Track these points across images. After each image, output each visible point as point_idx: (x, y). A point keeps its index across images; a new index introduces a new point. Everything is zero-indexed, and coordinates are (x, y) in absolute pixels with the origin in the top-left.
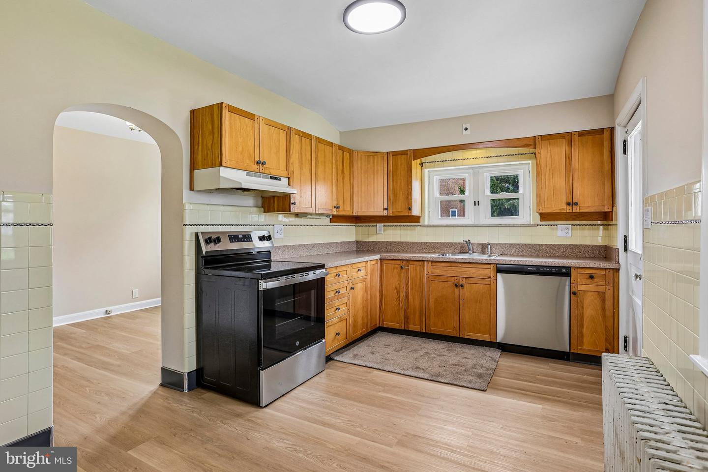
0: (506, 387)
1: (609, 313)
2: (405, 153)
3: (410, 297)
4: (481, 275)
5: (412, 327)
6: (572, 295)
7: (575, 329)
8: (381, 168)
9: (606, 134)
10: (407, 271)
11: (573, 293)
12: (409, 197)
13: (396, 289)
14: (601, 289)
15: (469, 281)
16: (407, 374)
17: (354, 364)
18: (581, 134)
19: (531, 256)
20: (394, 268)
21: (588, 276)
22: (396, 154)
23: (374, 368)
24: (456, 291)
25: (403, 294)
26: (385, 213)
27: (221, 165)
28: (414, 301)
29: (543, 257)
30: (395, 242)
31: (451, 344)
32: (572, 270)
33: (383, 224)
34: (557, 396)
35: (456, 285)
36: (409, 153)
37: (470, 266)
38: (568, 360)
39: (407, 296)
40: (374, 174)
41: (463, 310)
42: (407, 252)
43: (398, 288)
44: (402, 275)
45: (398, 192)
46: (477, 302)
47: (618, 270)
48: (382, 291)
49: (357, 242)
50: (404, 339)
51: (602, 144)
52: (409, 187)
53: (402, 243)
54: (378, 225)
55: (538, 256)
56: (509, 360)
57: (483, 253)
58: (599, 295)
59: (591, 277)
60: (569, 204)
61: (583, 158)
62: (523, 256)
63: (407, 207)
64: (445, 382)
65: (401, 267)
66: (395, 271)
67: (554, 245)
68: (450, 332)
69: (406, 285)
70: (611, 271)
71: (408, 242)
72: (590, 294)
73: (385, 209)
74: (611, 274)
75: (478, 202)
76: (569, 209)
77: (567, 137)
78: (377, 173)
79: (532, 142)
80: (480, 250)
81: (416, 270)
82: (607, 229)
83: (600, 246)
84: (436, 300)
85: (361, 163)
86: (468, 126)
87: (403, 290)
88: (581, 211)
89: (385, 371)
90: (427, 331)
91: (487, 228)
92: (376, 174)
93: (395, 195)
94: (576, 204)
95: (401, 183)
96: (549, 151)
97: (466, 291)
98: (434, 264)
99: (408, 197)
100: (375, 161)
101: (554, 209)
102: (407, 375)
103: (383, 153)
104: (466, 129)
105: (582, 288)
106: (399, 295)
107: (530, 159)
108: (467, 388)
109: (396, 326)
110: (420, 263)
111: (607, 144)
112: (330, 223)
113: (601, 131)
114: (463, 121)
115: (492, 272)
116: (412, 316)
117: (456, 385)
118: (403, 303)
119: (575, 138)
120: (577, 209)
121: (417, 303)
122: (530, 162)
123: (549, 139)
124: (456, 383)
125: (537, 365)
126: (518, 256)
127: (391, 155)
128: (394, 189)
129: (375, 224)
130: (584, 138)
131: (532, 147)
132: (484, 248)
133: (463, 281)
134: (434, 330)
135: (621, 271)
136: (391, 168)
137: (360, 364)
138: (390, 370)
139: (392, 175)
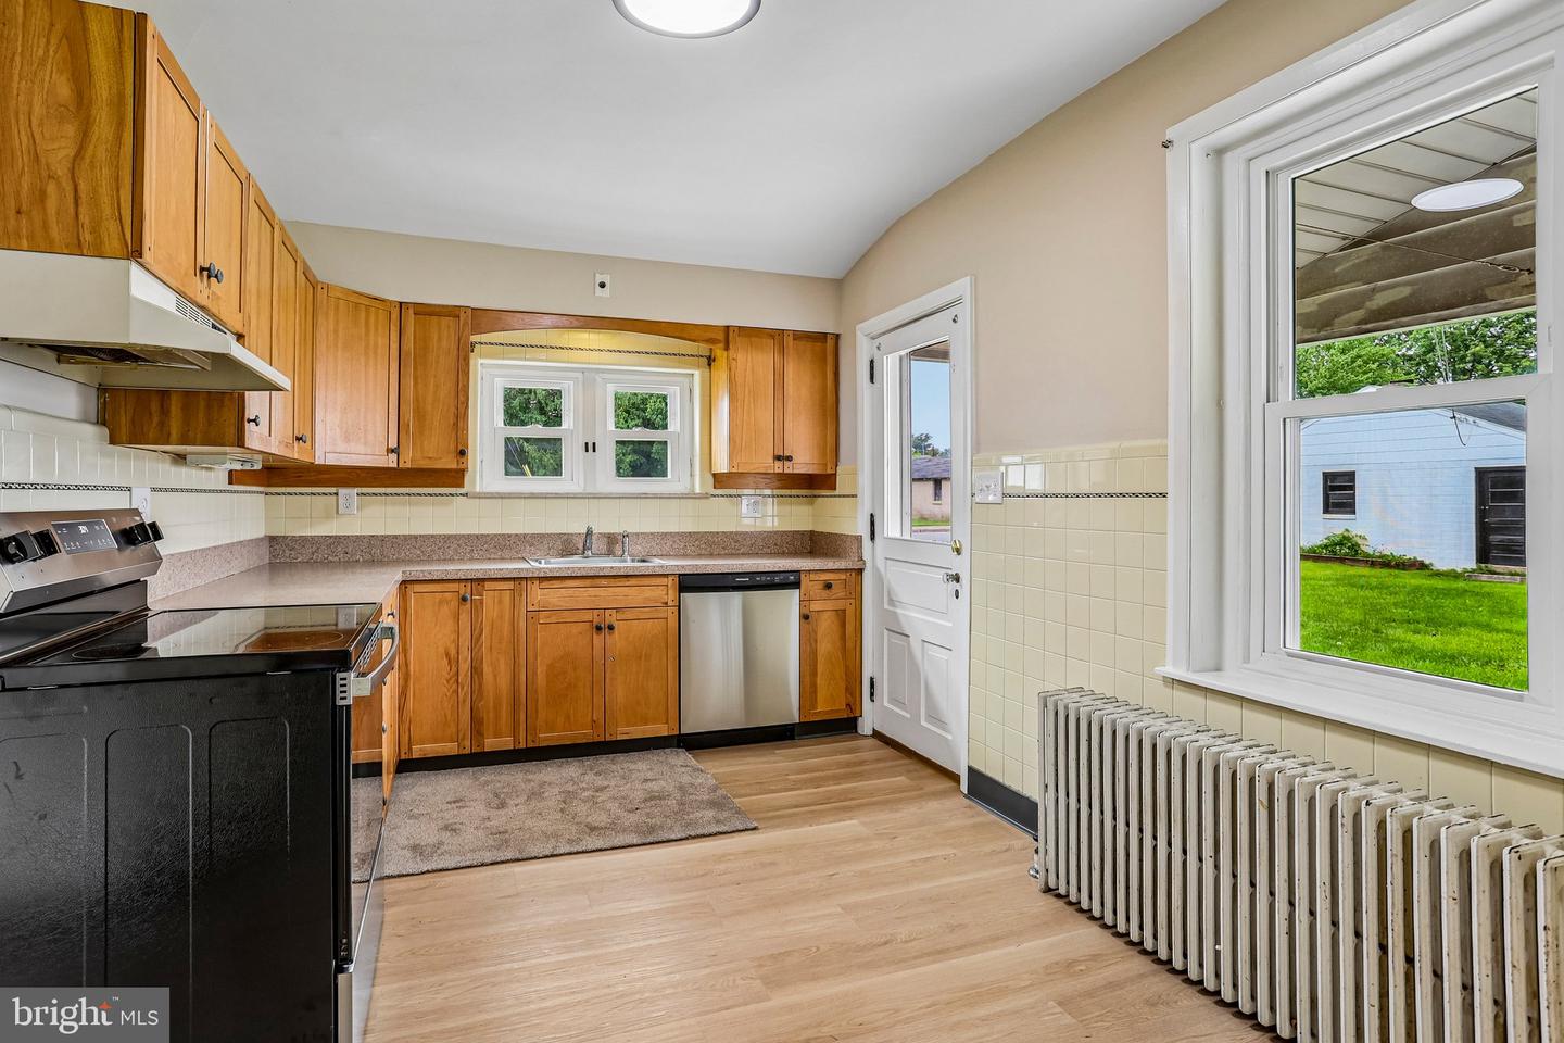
0: (777, 810)
1: (849, 644)
2: (452, 312)
3: (487, 670)
4: (648, 599)
5: (491, 744)
6: (803, 621)
7: (807, 679)
8: (383, 340)
9: (830, 343)
10: (477, 608)
11: (805, 617)
12: (460, 424)
13: (448, 655)
14: (840, 605)
15: (624, 617)
16: (590, 847)
17: (440, 870)
18: (799, 336)
19: (700, 556)
20: (440, 602)
21: (821, 585)
22: (425, 311)
23: (503, 862)
24: (598, 640)
25: (465, 667)
26: (391, 461)
27: (135, 252)
28: (497, 677)
29: (719, 556)
30: (396, 537)
31: (589, 761)
32: (802, 576)
33: (356, 490)
34: (852, 799)
35: (599, 628)
36: (462, 314)
37: (627, 584)
38: (792, 738)
39: (476, 670)
40: (366, 354)
41: (612, 679)
42: (430, 560)
43: (453, 652)
44: (465, 618)
45: (429, 408)
46: (640, 658)
47: (860, 571)
48: (407, 665)
49: (272, 539)
50: (477, 779)
51: (824, 360)
52: (461, 398)
53: (416, 537)
54: (343, 491)
55: (711, 555)
56: (716, 763)
57: (610, 553)
58: (838, 615)
59: (828, 586)
60: (778, 458)
61: (800, 381)
62: (685, 556)
63: (452, 447)
64: (679, 836)
65: (464, 599)
66: (445, 610)
67: (737, 533)
68: (584, 734)
69: (475, 640)
70: (853, 574)
71: (432, 536)
72: (827, 614)
73: (393, 451)
74: (853, 580)
75: (594, 444)
76: (778, 467)
77: (777, 336)
78: (375, 353)
79: (721, 336)
80: (604, 548)
81: (500, 602)
82: (812, 504)
83: (803, 533)
84: (551, 667)
85: (337, 322)
86: (607, 279)
87: (465, 654)
88: (795, 471)
89: (536, 858)
90: (531, 745)
91: (618, 500)
92: (371, 353)
93: (420, 414)
94: (789, 458)
95: (437, 386)
96: (749, 358)
97: (616, 640)
98: (546, 584)
99: (456, 424)
100: (372, 320)
101: (756, 466)
102: (594, 851)
103: (391, 302)
104: (602, 285)
105: (815, 606)
106: (454, 669)
107: (699, 367)
108: (725, 833)
109: (450, 748)
110: (510, 585)
111: (830, 359)
112: (230, 483)
113: (821, 337)
114: (596, 265)
115: (670, 592)
116: (491, 715)
117: (704, 836)
118: (467, 688)
119: (789, 341)
120: (789, 468)
121: (504, 682)
122: (697, 373)
123: (750, 336)
124: (700, 832)
125: (764, 759)
126: (677, 556)
127: (411, 311)
128: (417, 400)
129: (333, 490)
130: (801, 344)
131: (722, 345)
132: (613, 542)
133: (611, 618)
134: (546, 739)
135: (865, 574)
136: (409, 344)
137: (461, 865)
138: (548, 853)
139: (408, 364)
